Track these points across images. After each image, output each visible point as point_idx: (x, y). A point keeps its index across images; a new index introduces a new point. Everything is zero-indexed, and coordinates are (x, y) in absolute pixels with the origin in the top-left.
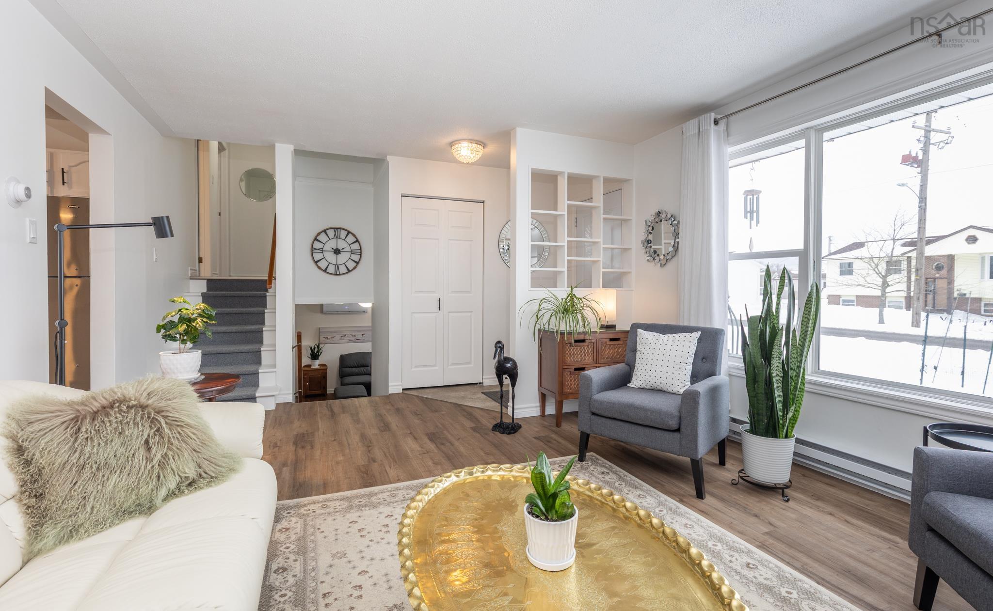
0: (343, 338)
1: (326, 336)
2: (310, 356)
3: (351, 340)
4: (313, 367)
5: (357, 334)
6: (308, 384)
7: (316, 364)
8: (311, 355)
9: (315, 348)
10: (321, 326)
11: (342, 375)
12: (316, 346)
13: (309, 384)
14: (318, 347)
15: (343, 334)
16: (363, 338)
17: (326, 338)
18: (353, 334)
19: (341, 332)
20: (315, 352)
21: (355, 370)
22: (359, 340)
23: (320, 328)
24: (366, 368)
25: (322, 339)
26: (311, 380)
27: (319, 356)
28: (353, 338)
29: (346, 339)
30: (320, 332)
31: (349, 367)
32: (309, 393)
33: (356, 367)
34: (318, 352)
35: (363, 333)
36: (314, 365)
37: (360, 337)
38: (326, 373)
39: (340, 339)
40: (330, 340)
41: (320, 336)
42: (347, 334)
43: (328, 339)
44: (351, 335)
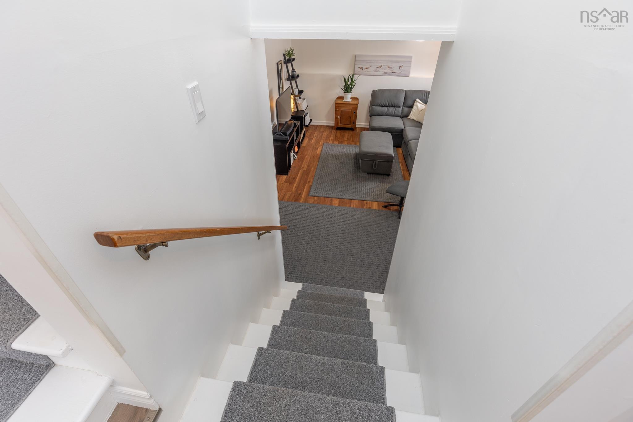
1: (361, 66)
2: (343, 88)
3: (385, 73)
5: (393, 65)
6: (339, 117)
7: (348, 98)
9: (348, 79)
10: (357, 53)
11: (372, 114)
12: (350, 78)
13: (340, 118)
14: (352, 79)
16: (400, 72)
17: (360, 68)
18: (390, 65)
19: (378, 62)
20: (349, 84)
21: (385, 109)
22: (395, 72)
23: (356, 55)
24: (397, 108)
25: (357, 69)
26: (342, 114)
27: (351, 88)
28: (389, 71)
29: (381, 71)
30: (355, 61)
32: (340, 125)
33: (387, 106)
34: (351, 84)
35: (401, 65)
36: (346, 99)
37: (397, 70)
38: (357, 108)
39: (376, 71)
40: (365, 71)
41: (356, 66)
42: (383, 66)
43: (363, 69)
44: (387, 67)
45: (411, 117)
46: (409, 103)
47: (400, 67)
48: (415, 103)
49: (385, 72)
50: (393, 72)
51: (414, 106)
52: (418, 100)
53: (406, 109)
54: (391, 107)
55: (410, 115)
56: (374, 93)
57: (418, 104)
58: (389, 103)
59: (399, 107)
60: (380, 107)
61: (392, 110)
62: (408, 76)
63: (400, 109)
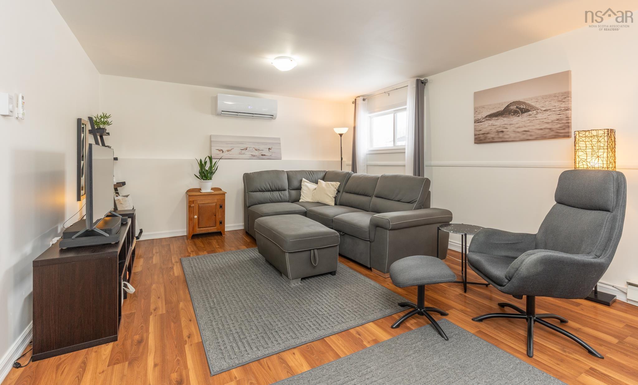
0: (243, 151)
1: (220, 148)
2: (198, 175)
3: (254, 156)
4: (203, 191)
5: (261, 147)
6: (196, 217)
7: (207, 187)
8: (200, 173)
10: (212, 134)
11: (250, 204)
12: (207, 161)
13: (198, 217)
14: (210, 163)
15: (245, 146)
17: (220, 151)
18: (257, 147)
19: (241, 143)
20: (207, 169)
21: (268, 195)
22: (264, 155)
23: (210, 136)
24: (282, 192)
26: (201, 210)
27: (212, 173)
28: (256, 153)
29: (248, 154)
30: (211, 141)
31: (260, 191)
32: (198, 231)
33: (269, 191)
34: (211, 167)
35: (270, 147)
36: (205, 189)
37: (266, 152)
38: (224, 200)
39: (240, 154)
40: (225, 155)
41: (212, 147)
42: (249, 148)
43: (223, 152)
44: (254, 149)
45: (304, 199)
46: (295, 184)
47: (269, 149)
48: (302, 183)
49: (252, 155)
50: (262, 155)
51: (302, 186)
52: (304, 179)
53: (294, 193)
54: (275, 191)
55: (301, 197)
56: (247, 178)
57: (306, 183)
58: (271, 185)
59: (285, 190)
60: (261, 193)
61: (276, 194)
62: (280, 159)
63: (287, 193)
